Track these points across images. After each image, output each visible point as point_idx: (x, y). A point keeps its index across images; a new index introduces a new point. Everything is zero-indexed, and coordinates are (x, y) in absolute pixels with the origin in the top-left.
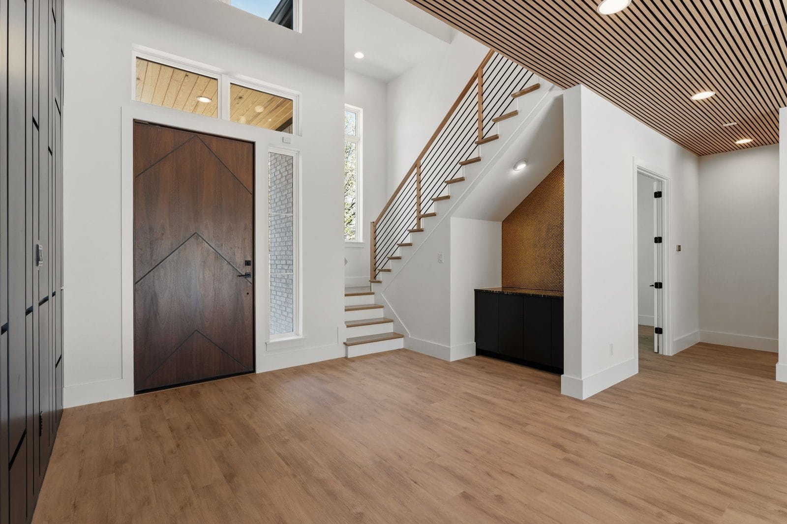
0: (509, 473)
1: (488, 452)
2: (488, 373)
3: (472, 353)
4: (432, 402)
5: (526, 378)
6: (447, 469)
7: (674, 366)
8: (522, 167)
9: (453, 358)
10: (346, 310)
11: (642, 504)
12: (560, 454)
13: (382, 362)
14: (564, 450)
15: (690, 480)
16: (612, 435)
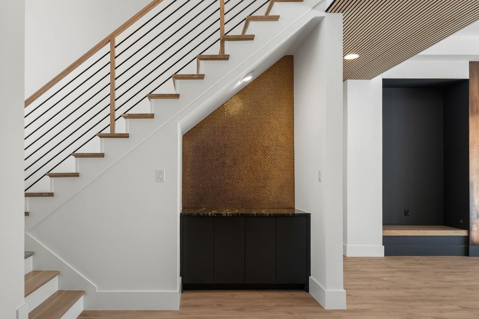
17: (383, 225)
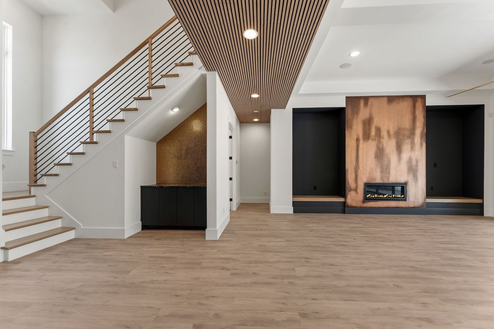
0: (211, 297)
1: (191, 290)
2: (157, 239)
3: (139, 229)
4: (129, 272)
5: (182, 237)
6: (172, 316)
7: (240, 215)
8: (176, 110)
9: (127, 235)
10: (4, 214)
11: (273, 280)
12: (228, 273)
13: (57, 255)
14: (228, 270)
15: (278, 262)
16: (241, 253)
17: (293, 195)
